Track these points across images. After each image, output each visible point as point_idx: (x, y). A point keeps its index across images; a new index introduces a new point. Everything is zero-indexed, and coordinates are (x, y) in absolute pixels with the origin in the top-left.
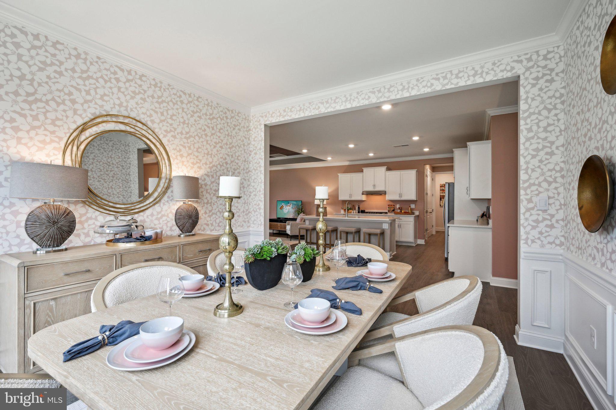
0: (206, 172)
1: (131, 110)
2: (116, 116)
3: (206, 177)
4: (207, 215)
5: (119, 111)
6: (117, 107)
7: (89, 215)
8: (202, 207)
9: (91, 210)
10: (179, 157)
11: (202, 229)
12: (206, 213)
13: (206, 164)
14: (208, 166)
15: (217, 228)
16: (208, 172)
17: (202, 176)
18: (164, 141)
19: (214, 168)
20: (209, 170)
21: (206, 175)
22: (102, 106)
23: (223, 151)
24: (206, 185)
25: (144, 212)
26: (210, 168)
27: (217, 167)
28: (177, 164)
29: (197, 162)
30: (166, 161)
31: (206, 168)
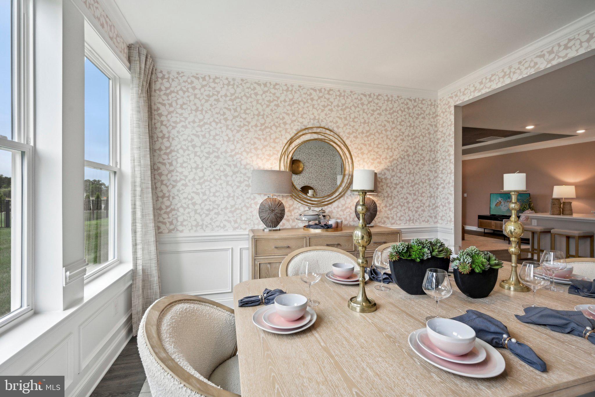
0: (386, 167)
1: (322, 121)
2: (312, 128)
3: (386, 171)
4: (387, 209)
5: (313, 124)
6: (312, 121)
7: (295, 206)
8: (383, 200)
9: (296, 202)
10: (360, 155)
11: (383, 221)
12: (386, 206)
13: (386, 158)
14: (388, 161)
15: (398, 222)
16: (388, 167)
17: (382, 170)
18: (348, 142)
19: (395, 162)
20: (389, 164)
21: (386, 169)
22: (302, 123)
23: (404, 144)
24: (386, 179)
25: (332, 204)
26: (391, 162)
27: (397, 160)
28: (359, 161)
29: (377, 158)
30: (349, 160)
31: (386, 163)
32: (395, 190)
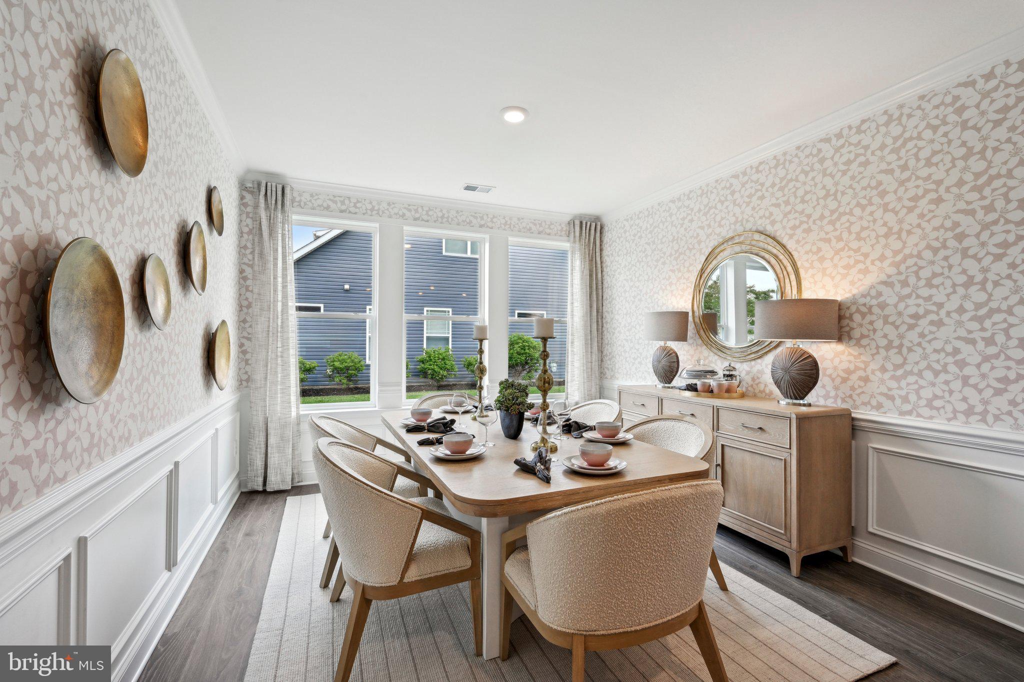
0: (883, 277)
2: (732, 238)
3: (882, 288)
4: (887, 376)
5: (735, 230)
6: (733, 227)
7: (710, 358)
8: (873, 355)
9: (712, 354)
10: (817, 264)
11: (874, 403)
12: (883, 369)
13: (882, 258)
14: (887, 262)
15: (926, 412)
16: (889, 276)
17: (872, 287)
19: (910, 262)
20: (892, 271)
21: (884, 283)
23: (944, 208)
24: (883, 306)
26: (897, 265)
27: (919, 256)
28: (813, 276)
29: (857, 262)
30: (793, 277)
31: (881, 269)
32: (911, 332)
